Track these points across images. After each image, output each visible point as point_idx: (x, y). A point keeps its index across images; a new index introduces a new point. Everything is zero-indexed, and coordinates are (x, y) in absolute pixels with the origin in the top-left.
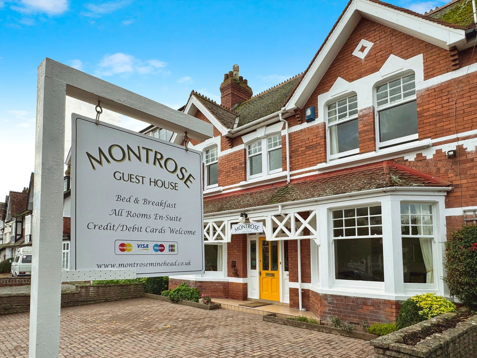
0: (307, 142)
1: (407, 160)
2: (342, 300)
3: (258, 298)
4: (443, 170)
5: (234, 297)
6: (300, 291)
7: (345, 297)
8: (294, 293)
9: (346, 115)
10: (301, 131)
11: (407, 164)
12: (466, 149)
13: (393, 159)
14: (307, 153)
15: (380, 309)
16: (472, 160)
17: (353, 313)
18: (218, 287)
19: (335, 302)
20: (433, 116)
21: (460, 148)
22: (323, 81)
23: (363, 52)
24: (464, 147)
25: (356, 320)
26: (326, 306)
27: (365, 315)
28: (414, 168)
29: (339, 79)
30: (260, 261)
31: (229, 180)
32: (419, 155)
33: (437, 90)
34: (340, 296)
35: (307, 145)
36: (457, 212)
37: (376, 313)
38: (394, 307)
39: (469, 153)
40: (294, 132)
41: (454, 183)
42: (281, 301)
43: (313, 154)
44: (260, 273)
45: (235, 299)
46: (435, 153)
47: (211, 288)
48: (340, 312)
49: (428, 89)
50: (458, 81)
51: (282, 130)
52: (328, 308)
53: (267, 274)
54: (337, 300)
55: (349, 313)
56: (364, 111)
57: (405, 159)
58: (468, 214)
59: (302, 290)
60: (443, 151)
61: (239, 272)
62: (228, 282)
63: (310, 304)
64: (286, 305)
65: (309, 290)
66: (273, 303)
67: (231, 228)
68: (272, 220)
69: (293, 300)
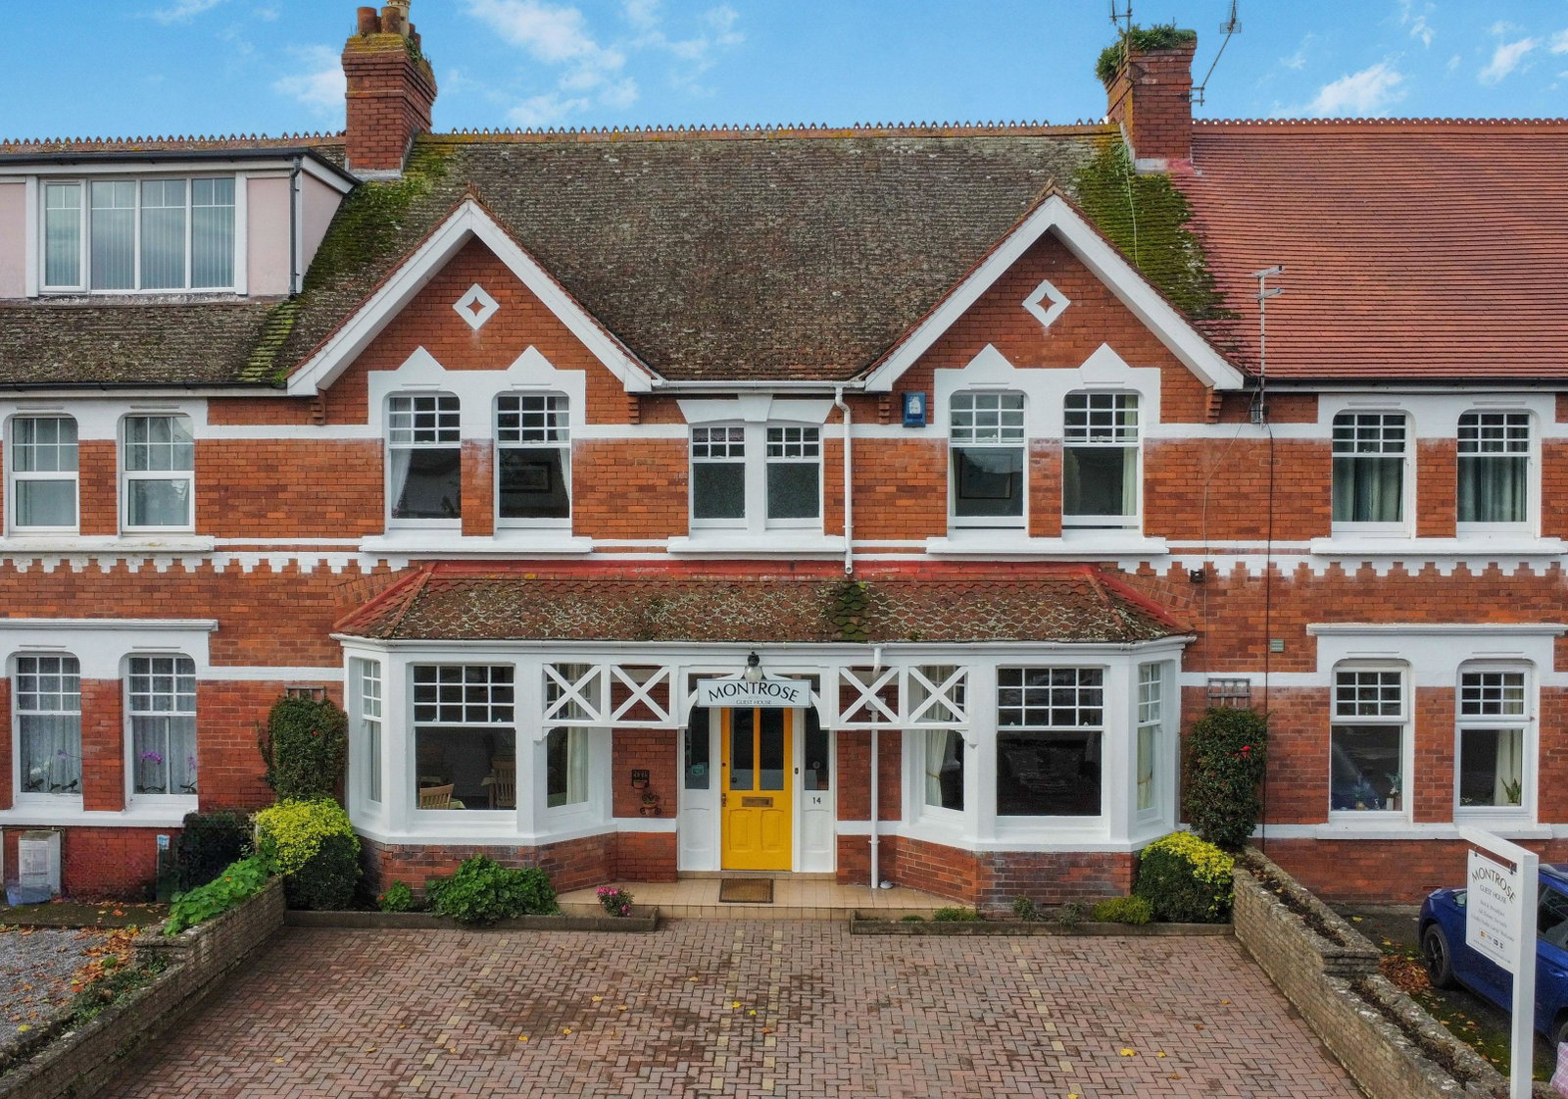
0: (899, 475)
1: (1123, 570)
2: (1028, 862)
3: (718, 868)
4: (1181, 600)
5: (639, 876)
6: (874, 843)
7: (1035, 854)
8: (853, 847)
9: (995, 432)
10: (886, 442)
11: (1124, 577)
12: (1217, 571)
13: (1099, 563)
14: (900, 502)
15: (1104, 871)
16: (1224, 593)
17: (1048, 885)
18: (592, 854)
19: (1012, 866)
20: (1171, 495)
21: (1209, 565)
22: (949, 338)
23: (1046, 310)
24: (1215, 567)
25: (1055, 899)
26: (990, 877)
27: (1073, 885)
28: (1135, 589)
29: (990, 349)
30: (724, 765)
31: (624, 523)
32: (1145, 565)
33: (1180, 448)
34: (1023, 854)
35: (902, 483)
36: (1198, 679)
37: (1096, 878)
38: (1128, 864)
39: (1221, 579)
40: (865, 440)
41: (1197, 628)
43: (918, 509)
44: (724, 802)
45: (644, 882)
46: (1170, 567)
48: (1024, 885)
49: (1165, 442)
50: (1213, 445)
51: (826, 422)
52: (994, 882)
53: (748, 802)
54: (1016, 862)
55: (1042, 885)
56: (1045, 444)
57: (1120, 567)
58: (1214, 684)
59: (880, 838)
60: (1184, 567)
61: (662, 802)
62: (617, 833)
63: (900, 867)
64: (817, 879)
65: (894, 838)
66: (771, 877)
67: (692, 687)
68: (841, 677)
69: (850, 865)
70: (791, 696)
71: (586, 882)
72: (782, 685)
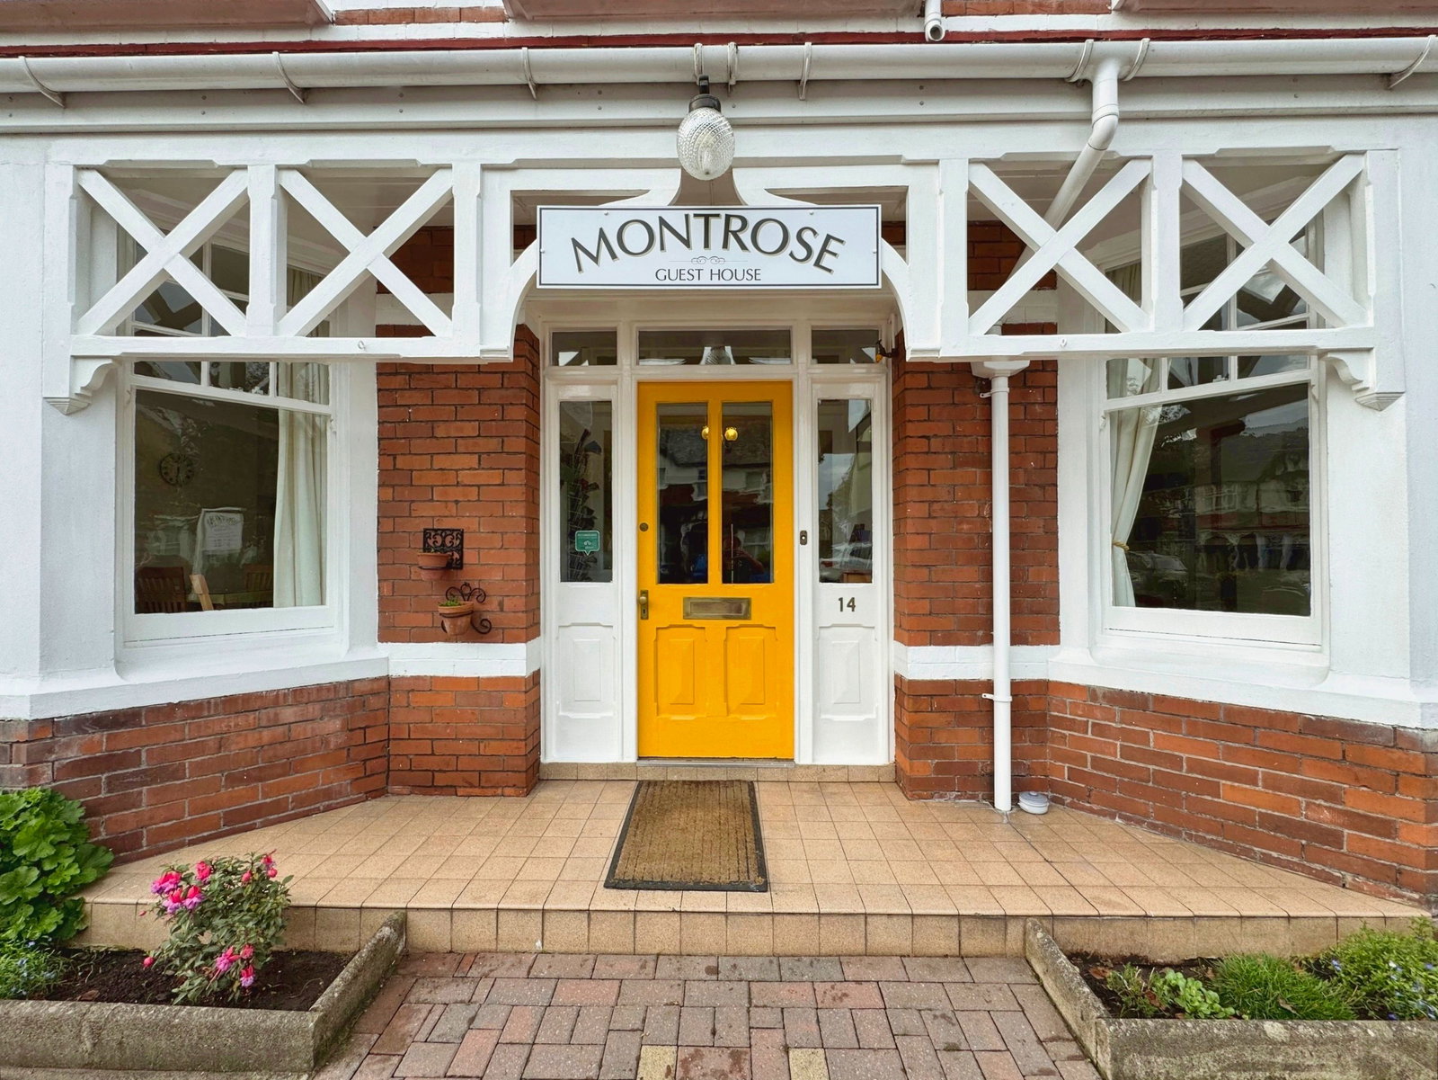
3: (631, 757)
5: (440, 779)
8: (941, 711)
18: (297, 731)
30: (643, 527)
42: (804, 757)
44: (644, 609)
45: (450, 790)
47: (234, 749)
53: (698, 608)
61: (492, 604)
62: (388, 681)
63: (1065, 757)
64: (852, 780)
65: (1043, 687)
66: (748, 777)
67: (524, 235)
68: (974, 198)
69: (936, 751)
70: (819, 257)
71: (278, 807)
72: (794, 222)
